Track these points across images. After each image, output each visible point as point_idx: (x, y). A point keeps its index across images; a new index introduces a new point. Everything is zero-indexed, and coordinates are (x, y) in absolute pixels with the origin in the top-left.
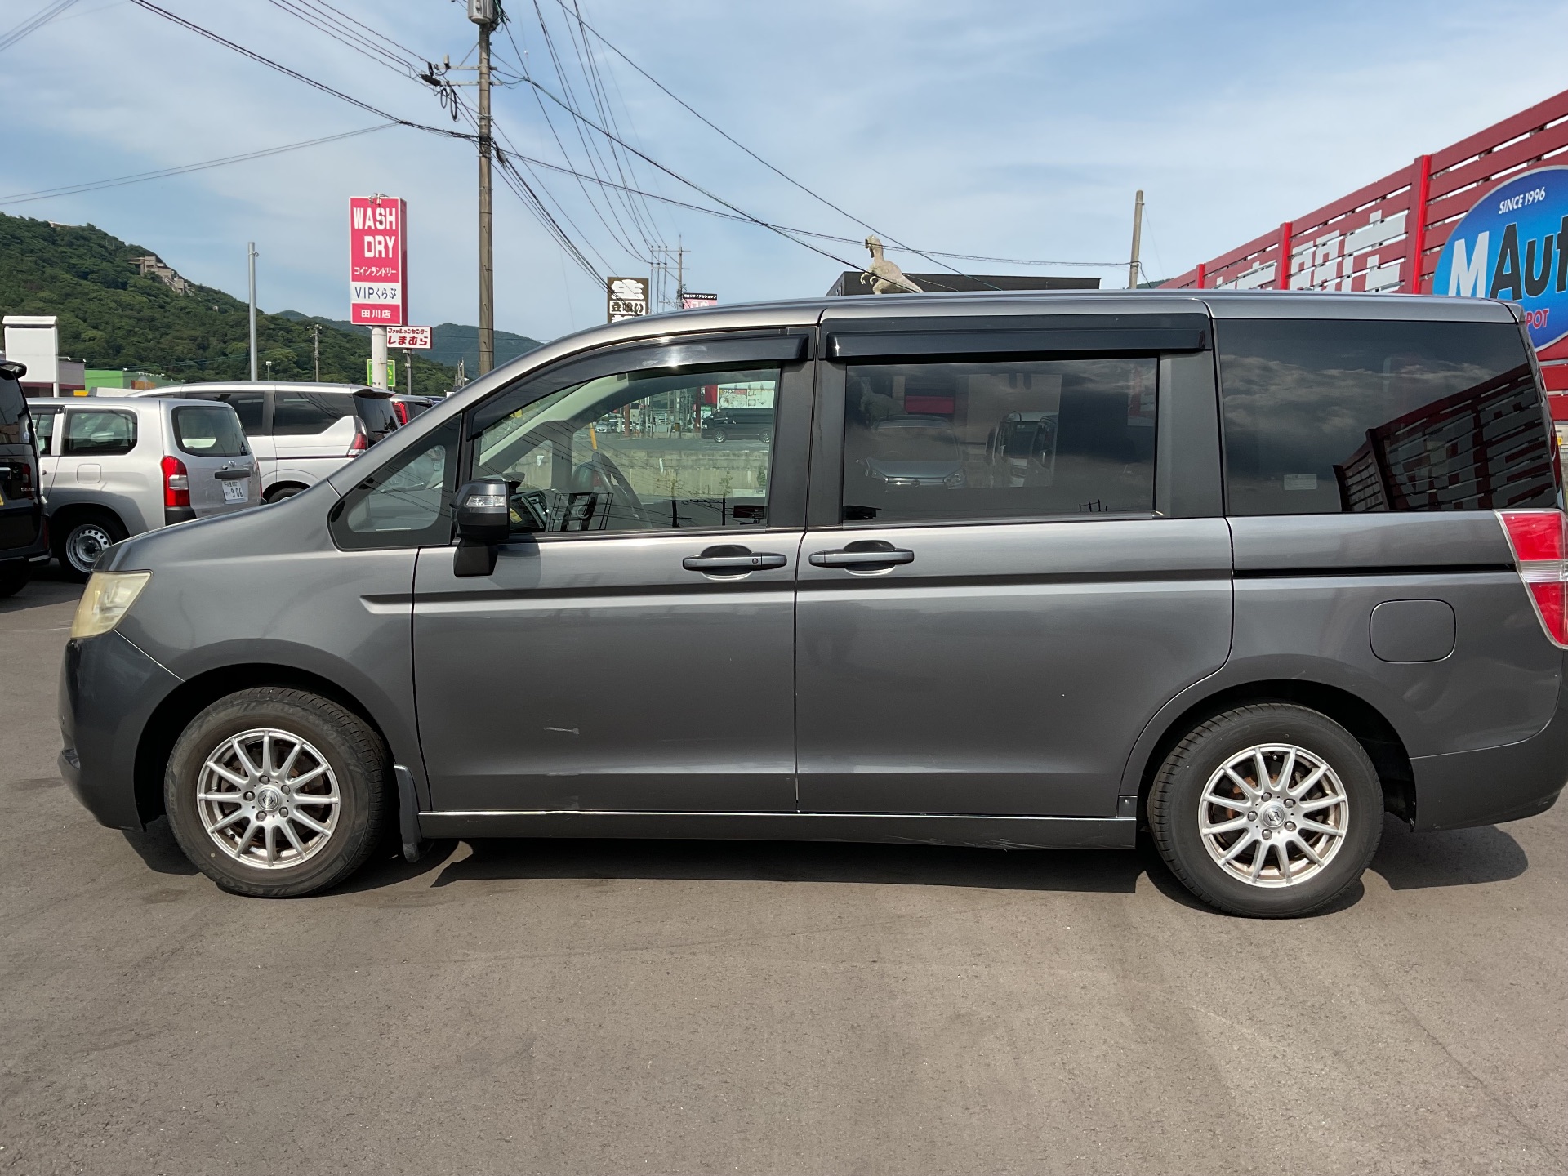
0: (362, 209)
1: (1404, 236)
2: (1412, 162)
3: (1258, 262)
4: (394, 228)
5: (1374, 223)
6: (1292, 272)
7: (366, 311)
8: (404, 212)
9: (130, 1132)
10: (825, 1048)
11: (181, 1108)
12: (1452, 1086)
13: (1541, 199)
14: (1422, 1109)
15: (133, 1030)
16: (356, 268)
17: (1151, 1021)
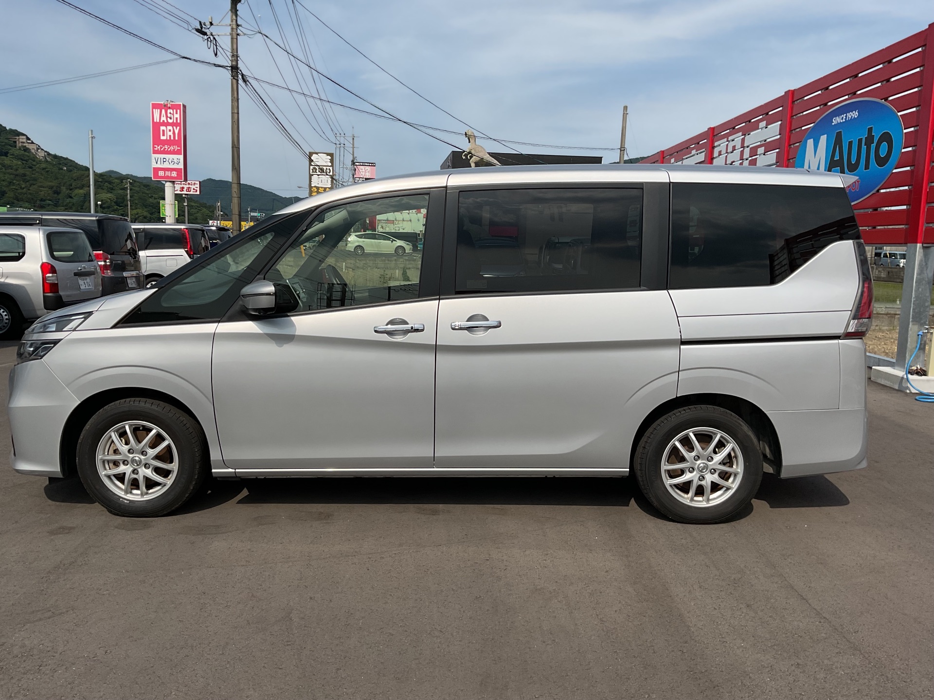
0: (159, 110)
1: (779, 137)
2: (784, 94)
3: (695, 150)
4: (179, 121)
5: (762, 128)
6: (714, 156)
7: (161, 172)
8: (185, 112)
9: (55, 671)
10: (462, 610)
11: (84, 656)
12: (812, 622)
13: (856, 117)
14: (796, 636)
15: (50, 611)
16: (155, 146)
17: (645, 590)
